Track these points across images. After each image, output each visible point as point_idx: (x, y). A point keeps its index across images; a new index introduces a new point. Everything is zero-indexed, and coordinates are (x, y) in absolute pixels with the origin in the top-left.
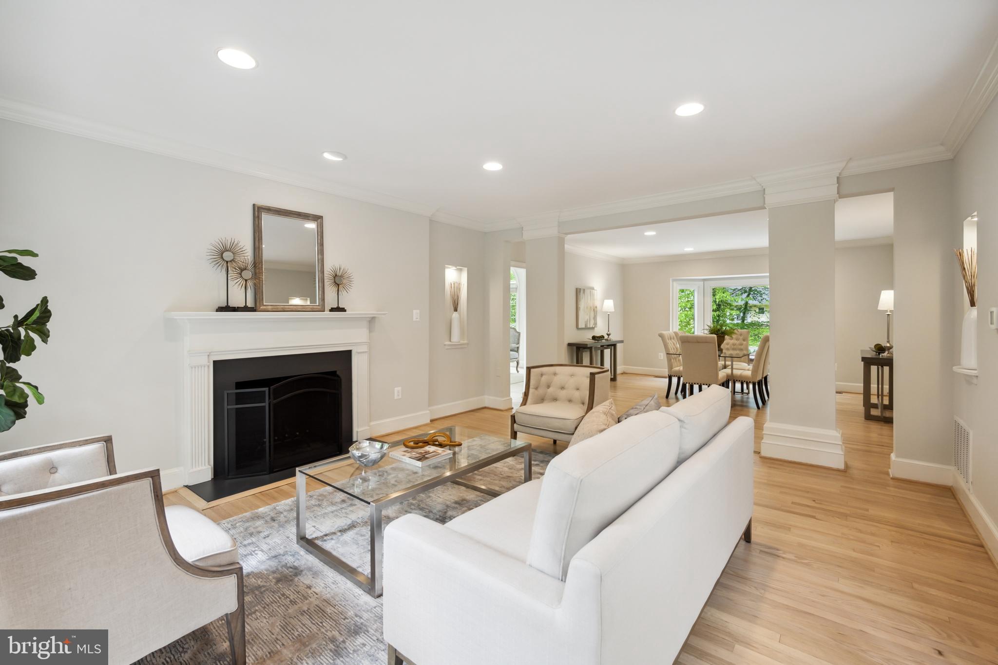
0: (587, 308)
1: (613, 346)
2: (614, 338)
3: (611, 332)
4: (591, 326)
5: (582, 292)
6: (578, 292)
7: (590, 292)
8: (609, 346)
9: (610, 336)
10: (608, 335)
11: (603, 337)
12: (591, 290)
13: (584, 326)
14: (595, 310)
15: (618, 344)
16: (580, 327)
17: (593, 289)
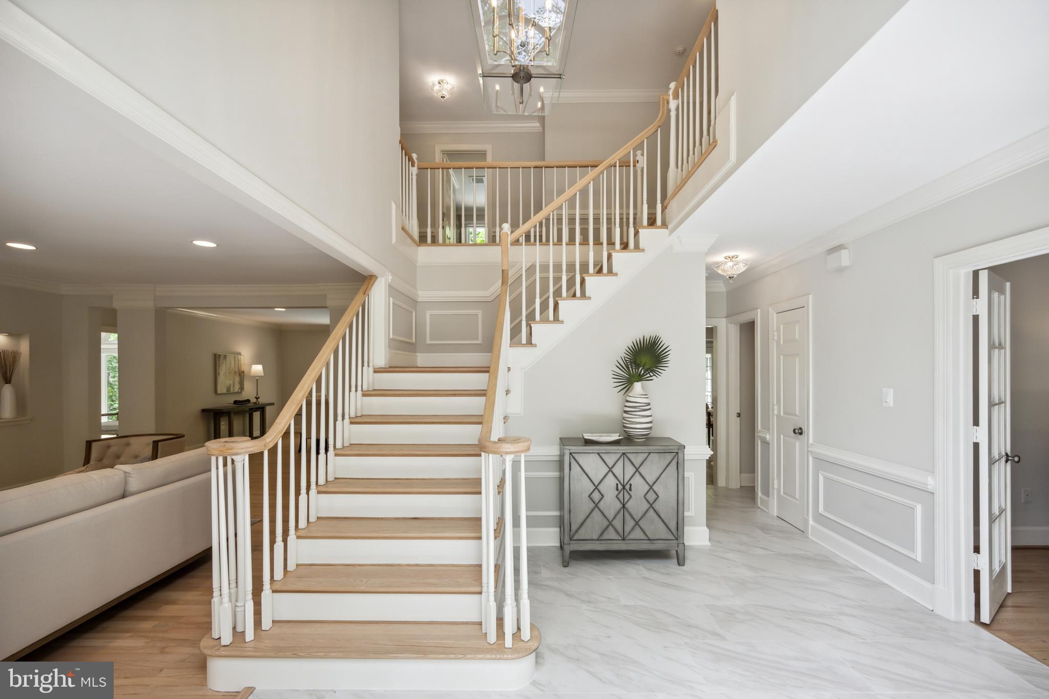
0: (230, 373)
1: (262, 409)
2: (262, 401)
3: (259, 395)
4: (236, 390)
5: (222, 358)
6: (217, 358)
7: (235, 357)
8: (256, 409)
9: (259, 400)
10: (257, 398)
11: (248, 401)
12: (236, 356)
13: (225, 391)
14: (241, 375)
15: (267, 407)
16: (219, 392)
17: (240, 354)
